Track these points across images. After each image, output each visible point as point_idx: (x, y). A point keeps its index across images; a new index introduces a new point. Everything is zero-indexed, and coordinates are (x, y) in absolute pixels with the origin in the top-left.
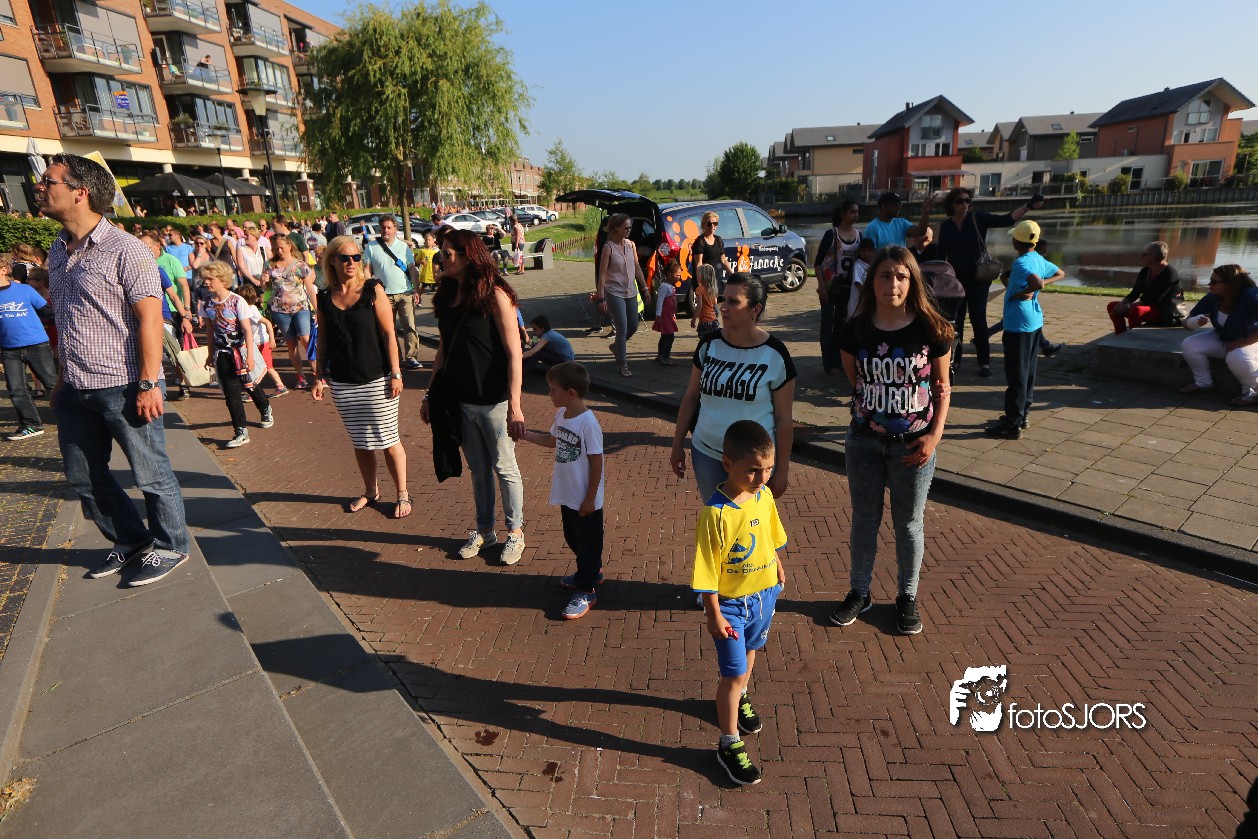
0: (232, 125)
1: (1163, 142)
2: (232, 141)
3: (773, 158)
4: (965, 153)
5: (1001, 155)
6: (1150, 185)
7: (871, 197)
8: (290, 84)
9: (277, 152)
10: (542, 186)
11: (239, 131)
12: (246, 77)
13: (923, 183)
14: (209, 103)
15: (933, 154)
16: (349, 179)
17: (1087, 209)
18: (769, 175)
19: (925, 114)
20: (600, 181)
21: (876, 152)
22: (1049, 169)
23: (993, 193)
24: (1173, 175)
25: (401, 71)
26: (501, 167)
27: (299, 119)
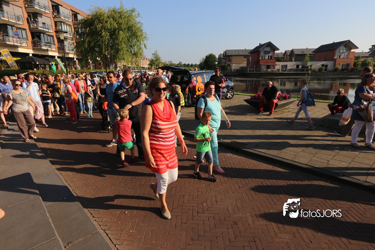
0: (52, 42)
1: (333, 58)
2: (52, 47)
3: (220, 58)
4: (277, 59)
5: (287, 60)
6: (330, 70)
7: (250, 71)
8: (72, 30)
9: (67, 51)
10: (150, 64)
11: (54, 44)
12: (57, 28)
13: (264, 67)
14: (45, 35)
15: (267, 59)
16: (90, 61)
17: (312, 76)
18: (218, 63)
19: (266, 47)
20: (167, 63)
21: (251, 58)
22: (301, 64)
23: (285, 71)
24: (336, 67)
25: (107, 28)
26: (138, 58)
27: (74, 41)
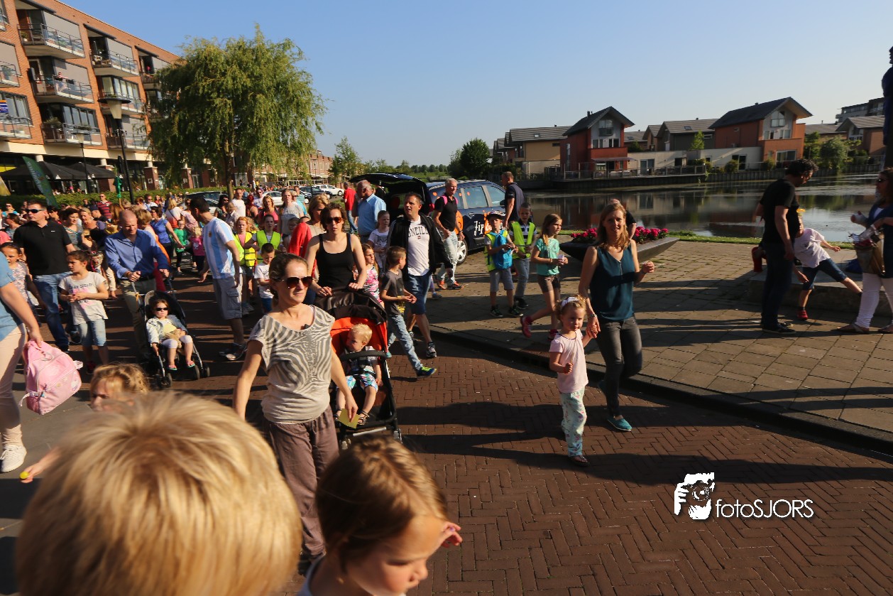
0: (92, 126)
1: (758, 138)
2: (92, 138)
3: (496, 148)
4: (629, 146)
6: (751, 167)
7: (568, 176)
8: (139, 96)
9: (129, 146)
10: (332, 170)
11: (98, 131)
12: (104, 91)
13: (602, 166)
14: (74, 110)
15: (608, 146)
16: (186, 166)
17: (712, 183)
18: (495, 161)
19: (601, 119)
20: (374, 166)
21: (569, 146)
22: (685, 156)
23: (650, 173)
24: (765, 160)
25: (226, 88)
26: (302, 157)
27: (147, 122)
